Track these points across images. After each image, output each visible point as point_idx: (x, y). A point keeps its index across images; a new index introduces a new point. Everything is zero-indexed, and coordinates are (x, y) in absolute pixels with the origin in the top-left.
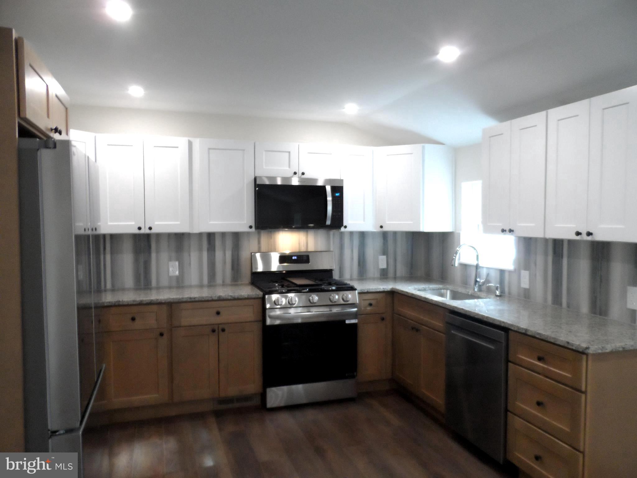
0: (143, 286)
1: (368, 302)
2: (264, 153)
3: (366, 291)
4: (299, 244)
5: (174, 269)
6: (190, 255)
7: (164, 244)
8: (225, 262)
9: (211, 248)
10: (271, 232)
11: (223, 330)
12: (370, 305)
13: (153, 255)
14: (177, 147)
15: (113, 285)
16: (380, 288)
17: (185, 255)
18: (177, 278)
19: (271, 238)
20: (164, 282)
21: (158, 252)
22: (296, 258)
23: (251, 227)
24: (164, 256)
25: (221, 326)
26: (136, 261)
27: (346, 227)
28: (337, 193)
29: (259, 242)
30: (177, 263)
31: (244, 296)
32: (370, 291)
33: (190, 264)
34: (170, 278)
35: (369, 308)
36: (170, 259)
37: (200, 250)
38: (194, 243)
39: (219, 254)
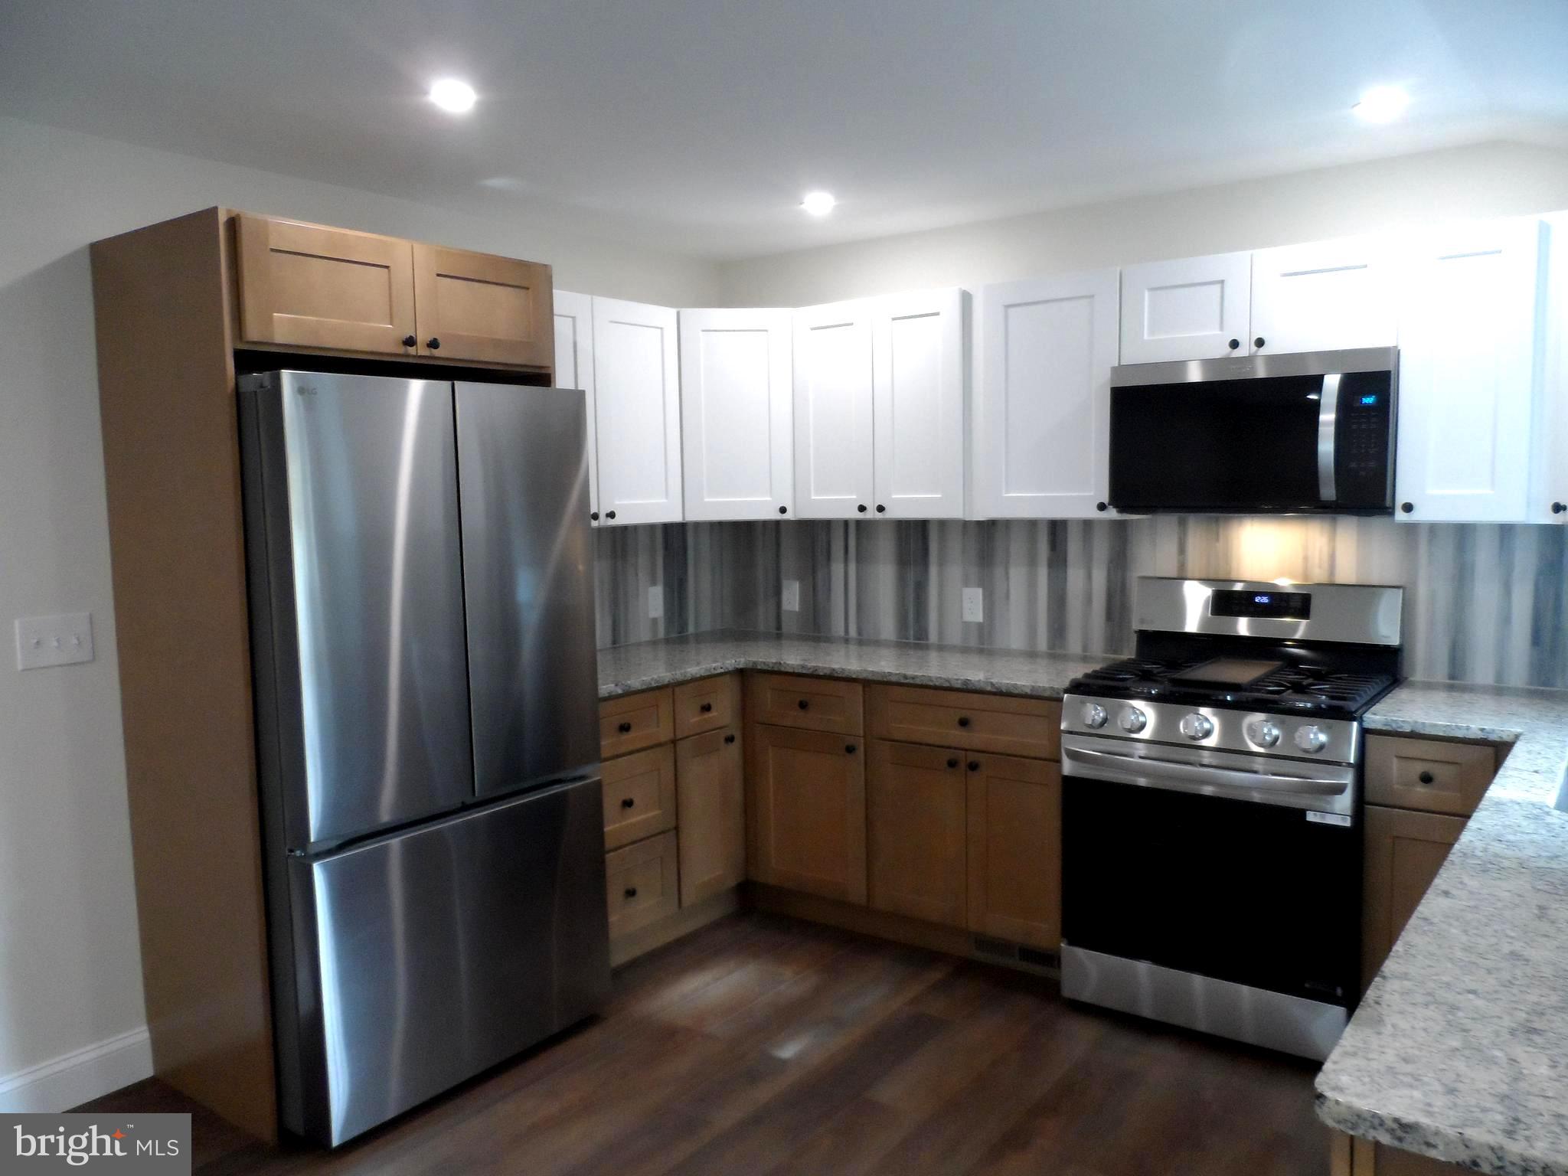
0: (912, 637)
1: (1419, 768)
2: (1147, 294)
3: (1407, 729)
4: (1306, 559)
5: (971, 605)
6: (1007, 573)
7: (955, 544)
8: (1088, 599)
9: (1058, 559)
10: (1217, 520)
11: (973, 767)
12: (1427, 779)
13: (933, 570)
14: (937, 314)
15: (860, 632)
16: (1468, 728)
17: (999, 572)
18: (980, 626)
19: (1217, 540)
20: (954, 637)
21: (942, 564)
22: (1265, 600)
23: (1102, 507)
24: (955, 571)
25: (972, 757)
26: (902, 581)
27: (1408, 508)
28: (1369, 394)
29: (1182, 550)
30: (980, 591)
31: (1023, 688)
32: (1422, 732)
33: (1007, 596)
34: (967, 625)
35: (1421, 790)
36: (966, 583)
37: (1032, 562)
38: (1017, 546)
39: (1075, 576)
